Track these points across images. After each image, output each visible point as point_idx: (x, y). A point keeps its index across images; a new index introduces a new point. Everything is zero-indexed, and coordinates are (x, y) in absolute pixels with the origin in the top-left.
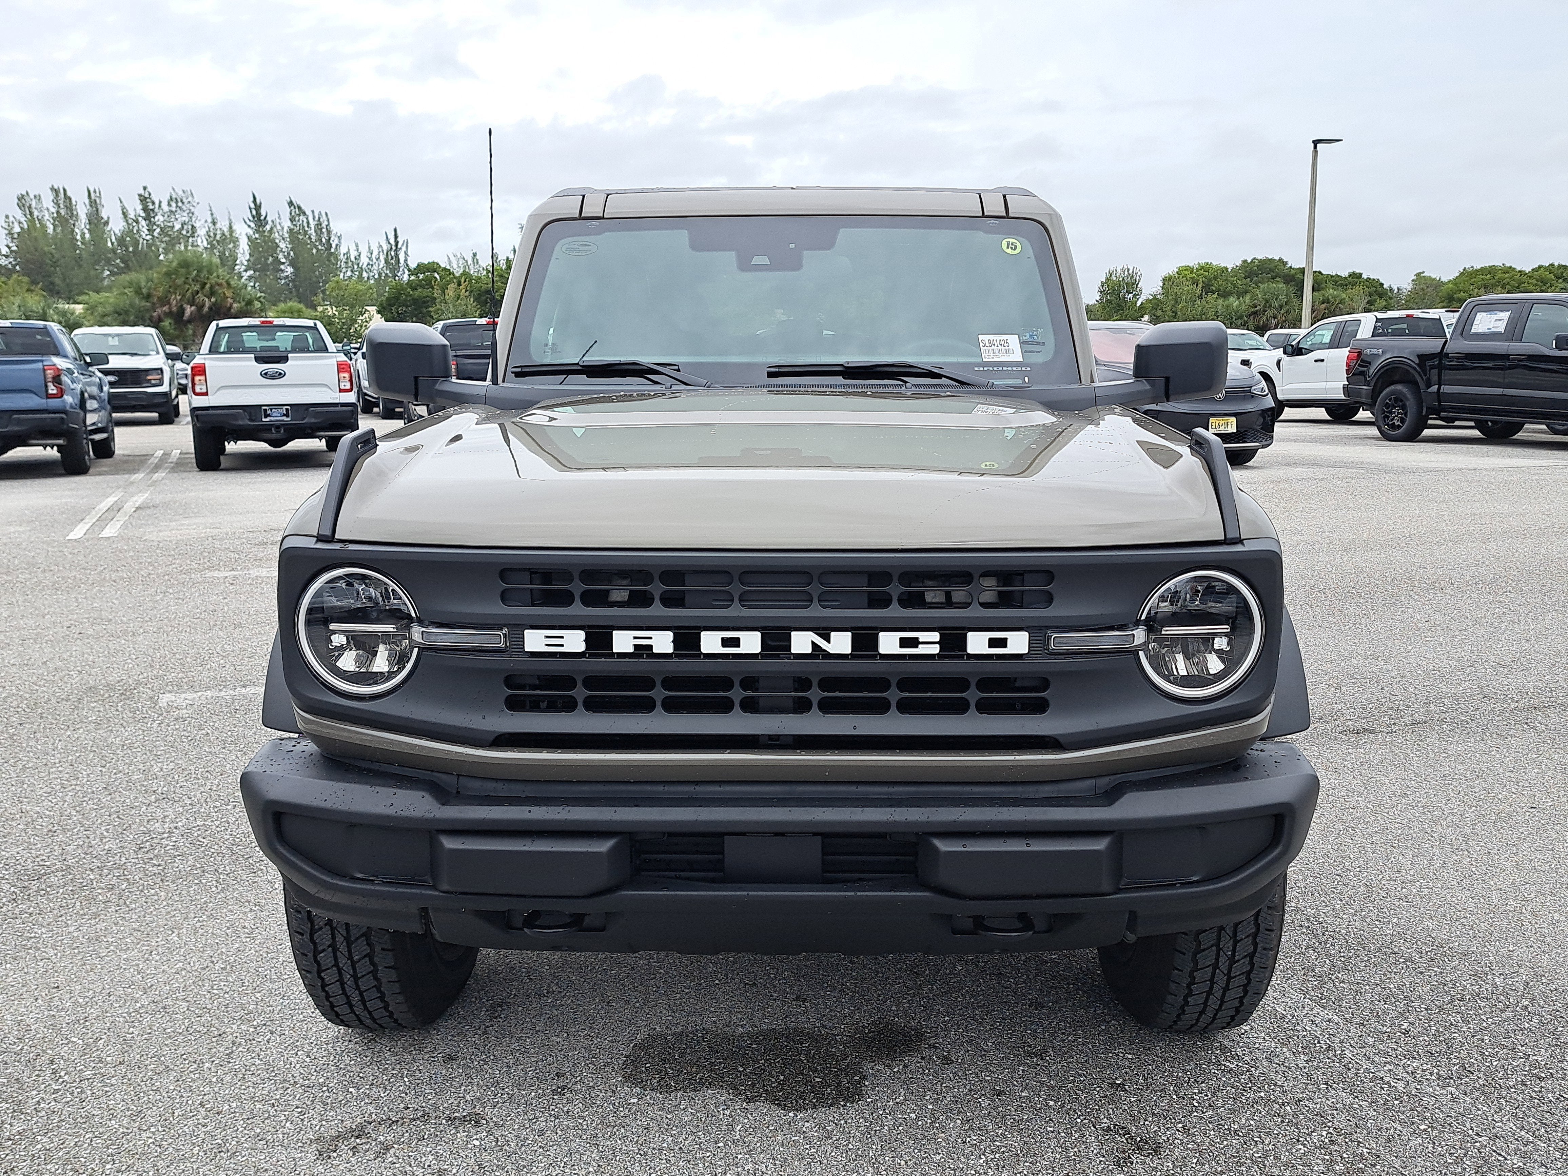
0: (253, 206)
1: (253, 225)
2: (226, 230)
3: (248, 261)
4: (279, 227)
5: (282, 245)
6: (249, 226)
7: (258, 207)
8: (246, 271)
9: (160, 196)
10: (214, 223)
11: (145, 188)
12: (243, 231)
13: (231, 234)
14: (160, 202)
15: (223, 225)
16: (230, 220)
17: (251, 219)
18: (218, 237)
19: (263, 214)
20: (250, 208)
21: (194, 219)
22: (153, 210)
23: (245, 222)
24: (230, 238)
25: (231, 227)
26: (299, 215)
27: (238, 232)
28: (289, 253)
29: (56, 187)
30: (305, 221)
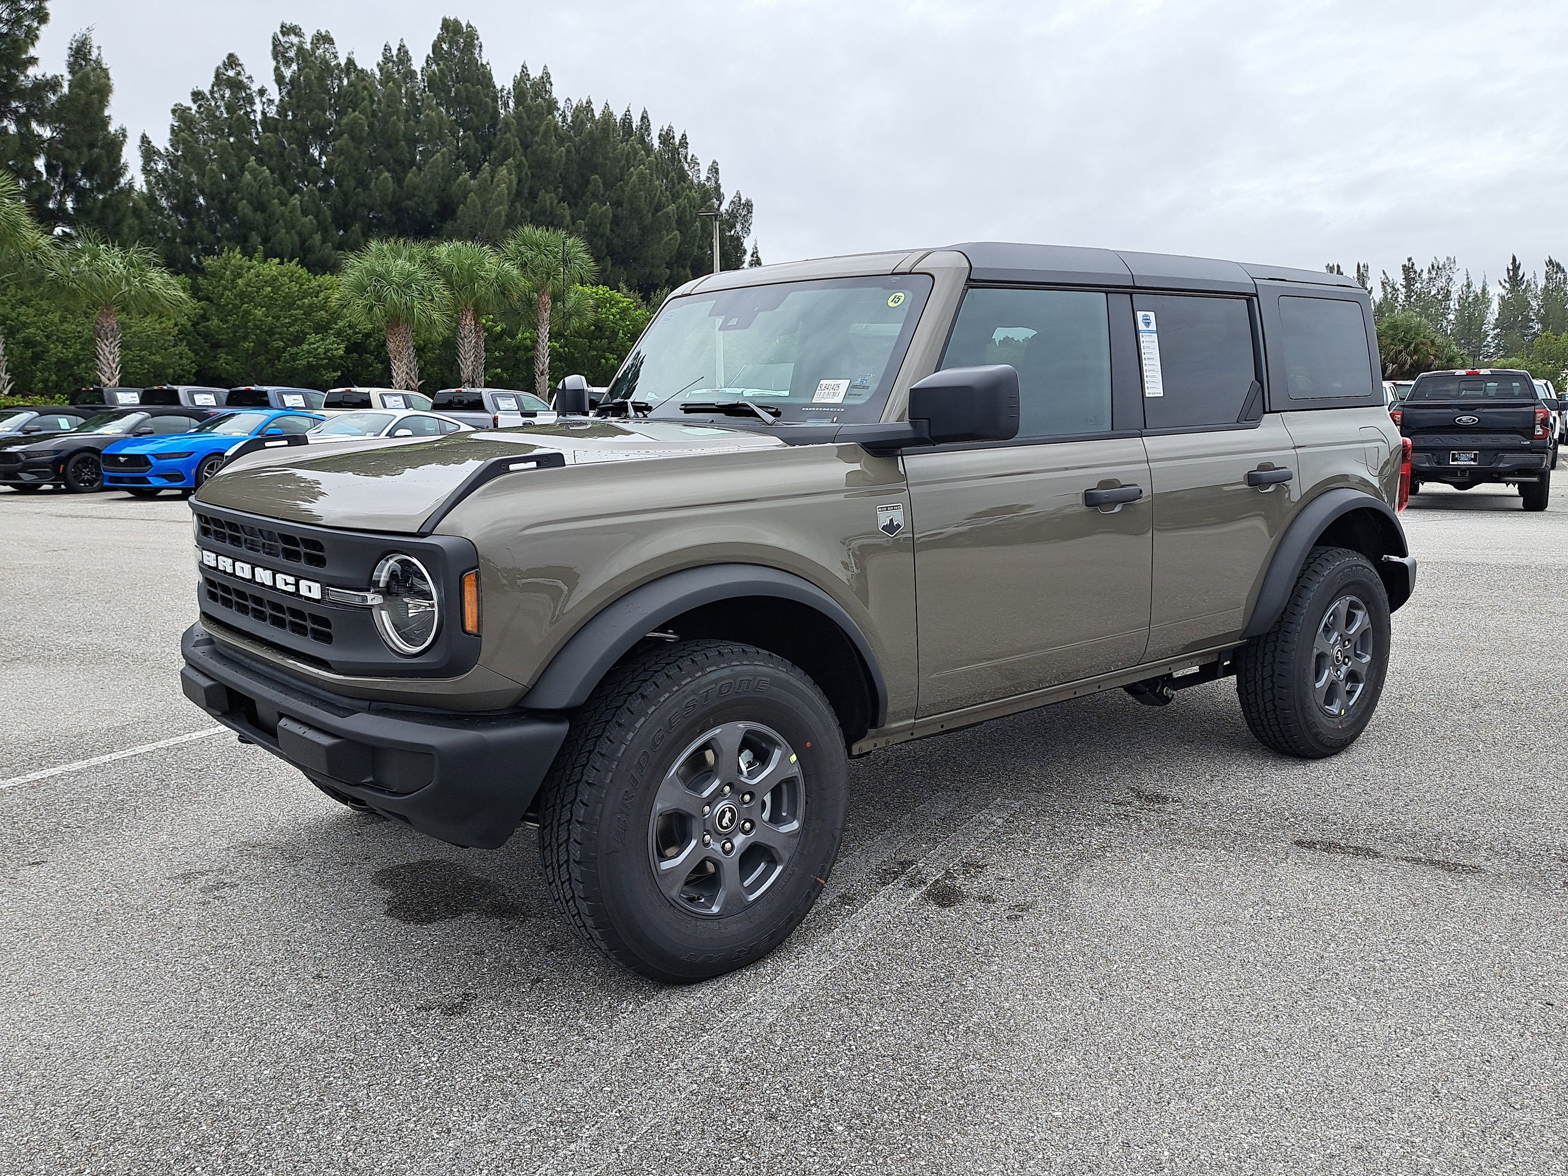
0: (1511, 267)
1: (1507, 286)
2: (1479, 291)
3: (1497, 319)
4: (1533, 286)
5: (1534, 303)
6: (1504, 287)
7: (1516, 267)
8: (1493, 329)
9: (1422, 265)
10: (1469, 286)
11: (1409, 259)
12: (1496, 292)
13: (1483, 297)
14: (1422, 271)
15: (1477, 288)
16: (1484, 282)
17: (1507, 280)
18: (1470, 299)
19: (1521, 274)
20: (1508, 269)
21: (1451, 284)
22: (1413, 278)
23: (1501, 284)
24: (1483, 299)
25: (1484, 289)
26: (1556, 273)
27: (1491, 294)
28: (1539, 310)
29: (1331, 265)
30: (1562, 277)
